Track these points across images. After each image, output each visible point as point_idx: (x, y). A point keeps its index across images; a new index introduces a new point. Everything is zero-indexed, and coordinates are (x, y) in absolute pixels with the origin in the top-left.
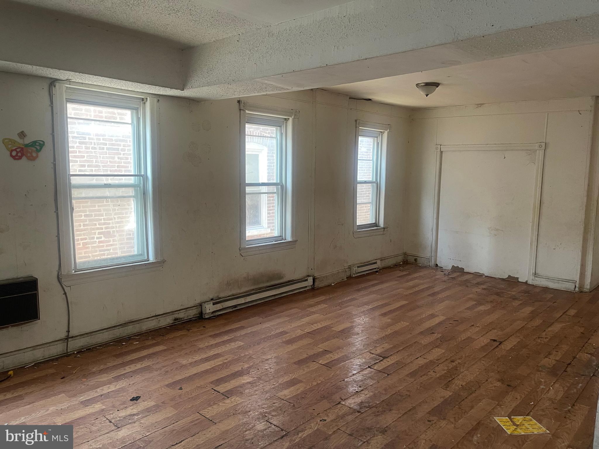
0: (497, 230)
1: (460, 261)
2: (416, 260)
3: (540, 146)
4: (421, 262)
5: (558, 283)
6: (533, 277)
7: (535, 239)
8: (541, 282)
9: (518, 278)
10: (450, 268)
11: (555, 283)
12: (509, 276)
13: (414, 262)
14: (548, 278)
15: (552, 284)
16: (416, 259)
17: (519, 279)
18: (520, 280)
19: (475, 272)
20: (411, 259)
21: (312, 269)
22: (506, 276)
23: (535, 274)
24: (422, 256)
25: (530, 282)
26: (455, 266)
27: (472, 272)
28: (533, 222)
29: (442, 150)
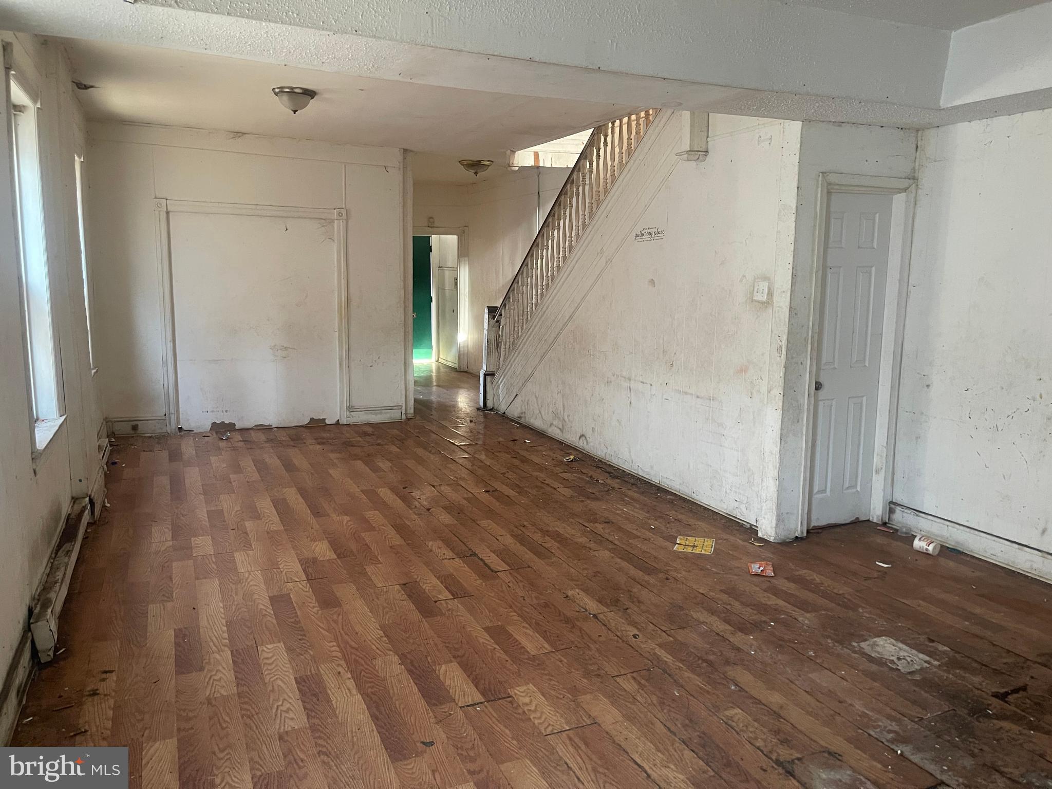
0: (286, 348)
1: (226, 411)
2: (135, 428)
3: (340, 215)
4: (146, 429)
5: (381, 413)
6: (348, 413)
7: (346, 355)
8: (359, 417)
9: (324, 419)
10: (208, 426)
11: (376, 414)
12: (312, 419)
13: (132, 432)
14: (367, 410)
15: (373, 416)
16: (137, 426)
17: (326, 421)
18: (328, 422)
19: (255, 426)
20: (125, 429)
21: (80, 481)
22: (306, 421)
23: (351, 409)
24: (149, 416)
25: (344, 421)
26: (218, 422)
27: (251, 427)
28: (340, 330)
29: (169, 209)
